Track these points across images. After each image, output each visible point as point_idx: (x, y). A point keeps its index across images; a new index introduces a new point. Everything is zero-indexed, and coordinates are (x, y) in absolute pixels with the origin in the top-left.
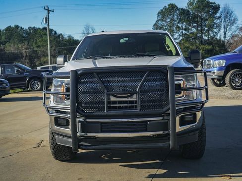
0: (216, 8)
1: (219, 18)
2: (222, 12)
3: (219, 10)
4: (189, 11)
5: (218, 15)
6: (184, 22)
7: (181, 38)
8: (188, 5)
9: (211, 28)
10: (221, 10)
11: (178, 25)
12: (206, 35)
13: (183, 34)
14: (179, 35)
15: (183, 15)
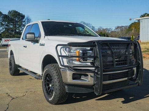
0: (23, 17)
1: (24, 21)
2: (26, 19)
3: (24, 18)
4: (9, 16)
5: (24, 20)
6: (6, 22)
7: (4, 30)
8: (9, 13)
9: (20, 26)
10: (25, 18)
11: (3, 23)
12: (18, 30)
13: (5, 28)
14: (3, 28)
15: (5, 18)
